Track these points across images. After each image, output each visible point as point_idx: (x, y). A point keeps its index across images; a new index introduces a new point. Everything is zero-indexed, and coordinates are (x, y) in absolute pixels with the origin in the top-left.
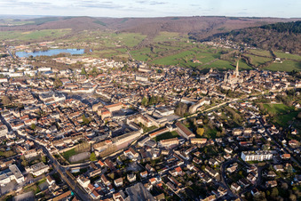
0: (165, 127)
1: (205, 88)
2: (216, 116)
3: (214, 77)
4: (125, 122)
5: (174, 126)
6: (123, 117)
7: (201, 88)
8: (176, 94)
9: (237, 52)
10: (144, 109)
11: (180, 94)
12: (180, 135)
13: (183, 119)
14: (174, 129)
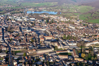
0: (66, 50)
5: (71, 50)
6: (50, 42)
10: (62, 40)
11: (86, 37)
12: (72, 55)
13: (79, 48)
14: (71, 52)
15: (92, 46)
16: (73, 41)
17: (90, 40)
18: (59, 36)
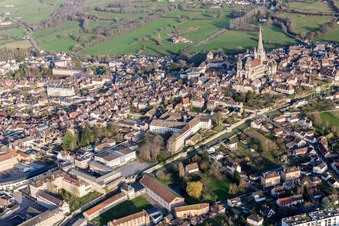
0: (118, 192)
1: (200, 94)
2: (227, 151)
3: (217, 69)
4: (26, 193)
5: (137, 186)
6: (22, 184)
7: (190, 97)
8: (138, 116)
9: (263, 10)
10: (69, 157)
11: (148, 114)
12: (153, 203)
13: (157, 167)
14: (139, 193)
15: (193, 143)
16: (113, 144)
17: (172, 124)
18: (40, 145)
